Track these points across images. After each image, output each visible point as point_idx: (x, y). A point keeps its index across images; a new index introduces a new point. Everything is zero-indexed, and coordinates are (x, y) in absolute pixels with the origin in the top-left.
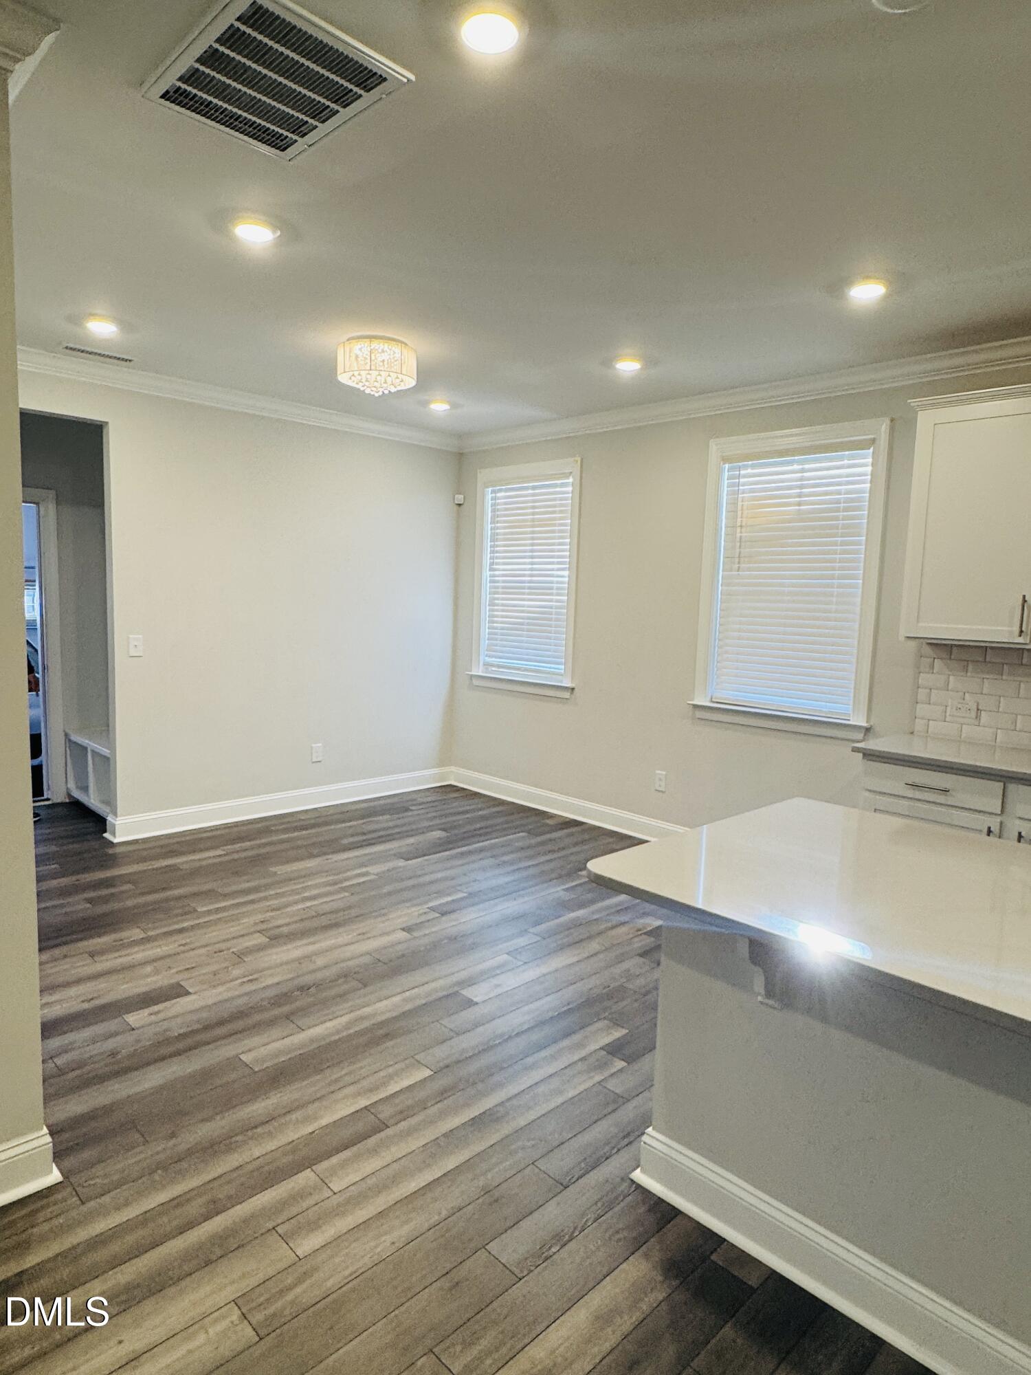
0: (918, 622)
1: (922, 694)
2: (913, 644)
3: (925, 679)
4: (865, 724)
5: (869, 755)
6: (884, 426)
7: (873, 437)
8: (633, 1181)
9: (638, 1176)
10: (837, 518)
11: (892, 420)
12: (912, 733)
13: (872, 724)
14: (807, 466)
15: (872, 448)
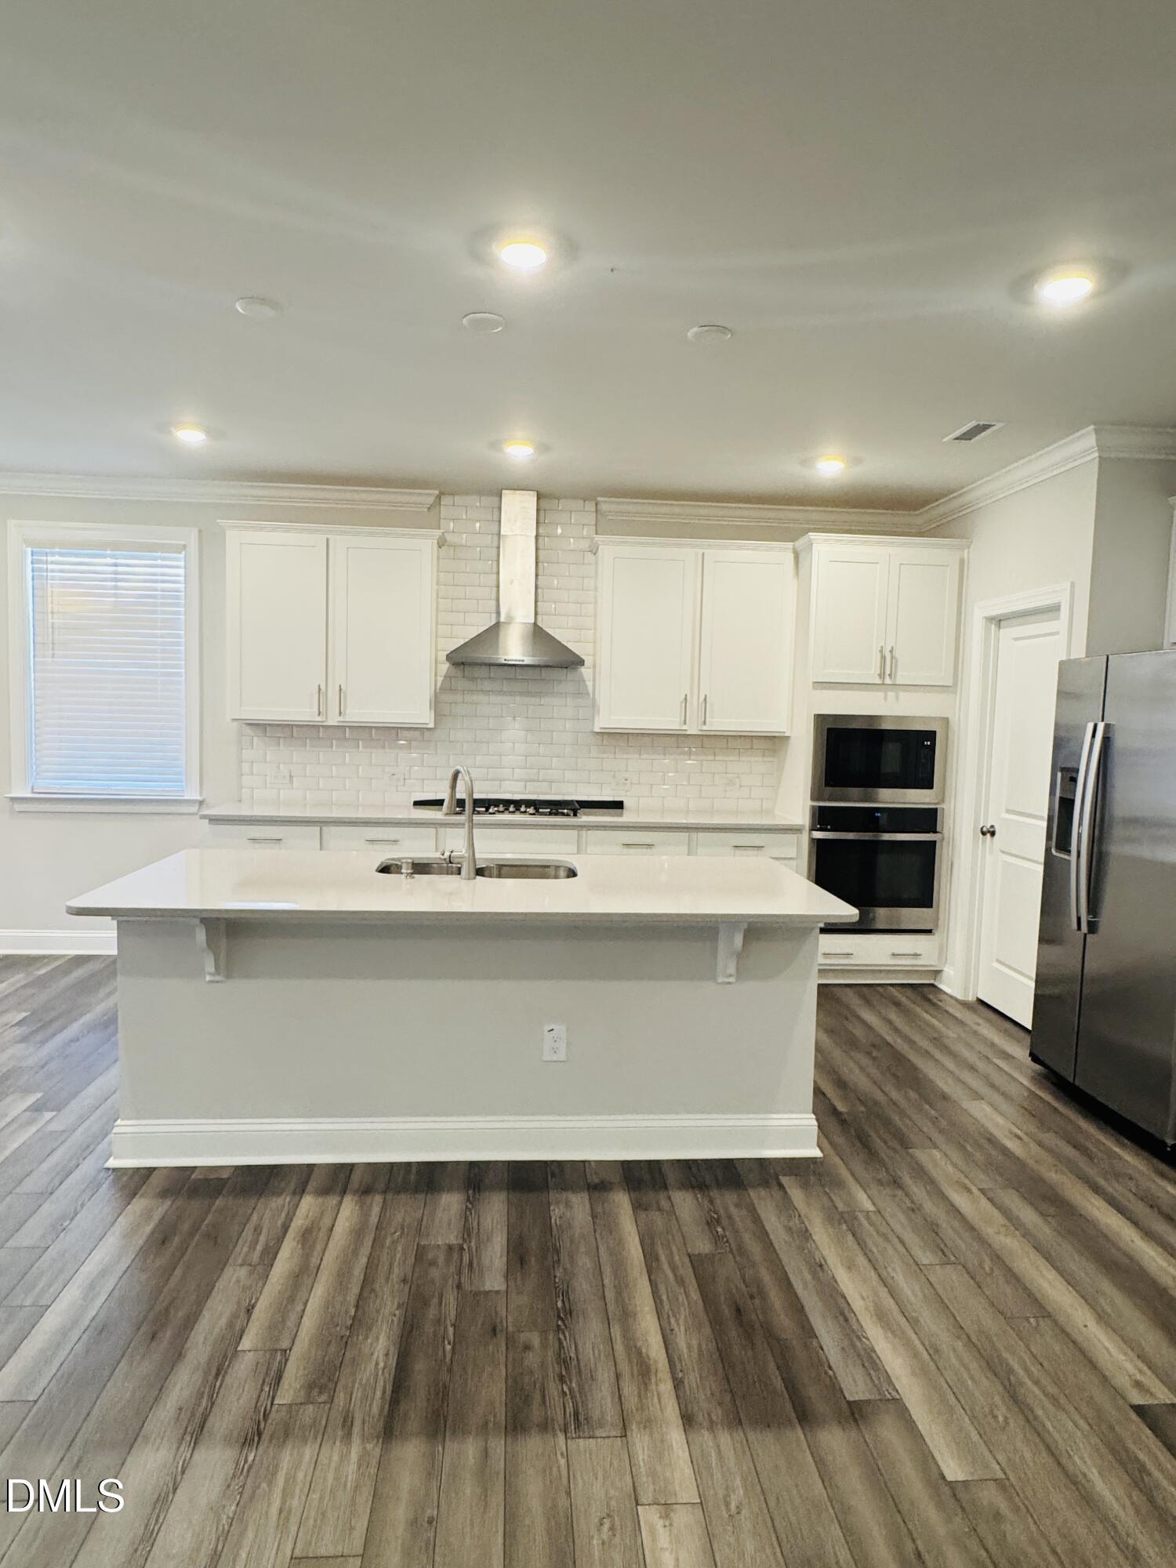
0: (241, 706)
1: (246, 767)
2: (235, 724)
3: (247, 754)
4: (199, 798)
5: (215, 820)
6: (193, 534)
7: (183, 543)
8: (108, 1169)
9: (112, 1163)
10: (155, 612)
11: (200, 531)
12: (240, 801)
13: (205, 796)
14: (119, 561)
15: (183, 553)
